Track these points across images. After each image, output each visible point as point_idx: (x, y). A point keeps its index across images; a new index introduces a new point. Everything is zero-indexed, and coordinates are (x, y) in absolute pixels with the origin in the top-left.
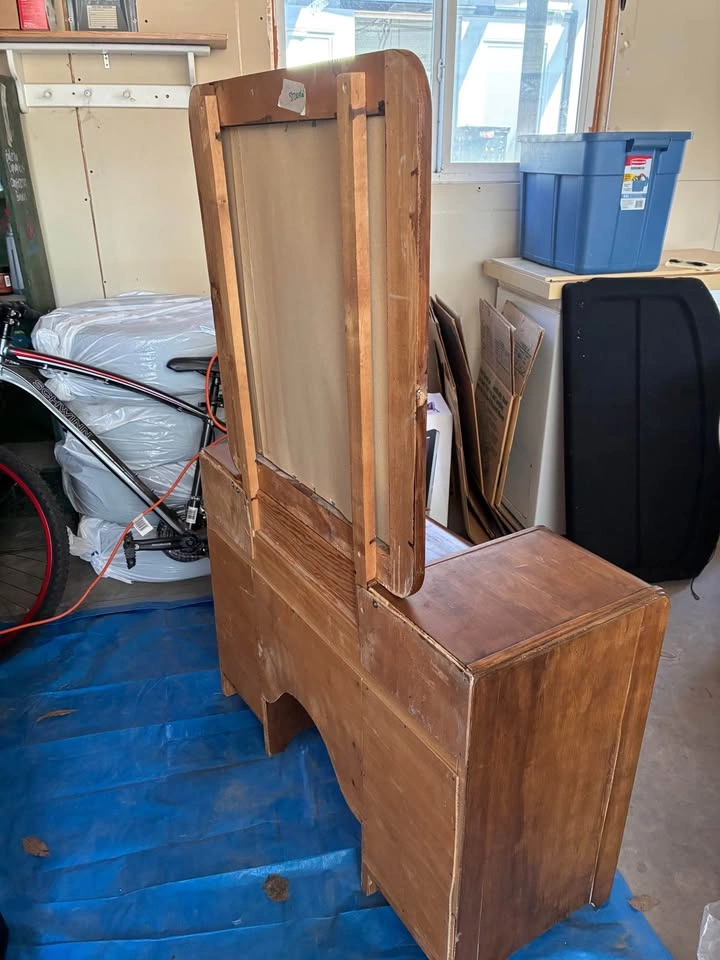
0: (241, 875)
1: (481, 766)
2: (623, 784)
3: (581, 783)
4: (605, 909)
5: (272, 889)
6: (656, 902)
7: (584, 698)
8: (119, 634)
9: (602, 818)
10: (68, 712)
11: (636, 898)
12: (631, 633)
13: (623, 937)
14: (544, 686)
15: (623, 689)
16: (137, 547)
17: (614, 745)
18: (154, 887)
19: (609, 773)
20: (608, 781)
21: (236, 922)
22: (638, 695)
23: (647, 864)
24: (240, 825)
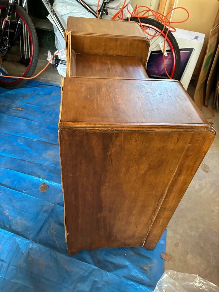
0: (36, 178)
1: (71, 175)
2: (167, 213)
3: (139, 204)
4: (151, 252)
5: (42, 187)
6: (173, 260)
7: (142, 167)
8: (53, 93)
9: (152, 221)
10: (23, 110)
11: (166, 254)
12: (180, 144)
13: (150, 265)
14: (112, 150)
15: (172, 172)
16: (60, 62)
17: (162, 195)
18: (9, 170)
19: (158, 205)
20: (157, 208)
21: (24, 191)
22: (182, 178)
23: (180, 245)
24: (47, 163)
